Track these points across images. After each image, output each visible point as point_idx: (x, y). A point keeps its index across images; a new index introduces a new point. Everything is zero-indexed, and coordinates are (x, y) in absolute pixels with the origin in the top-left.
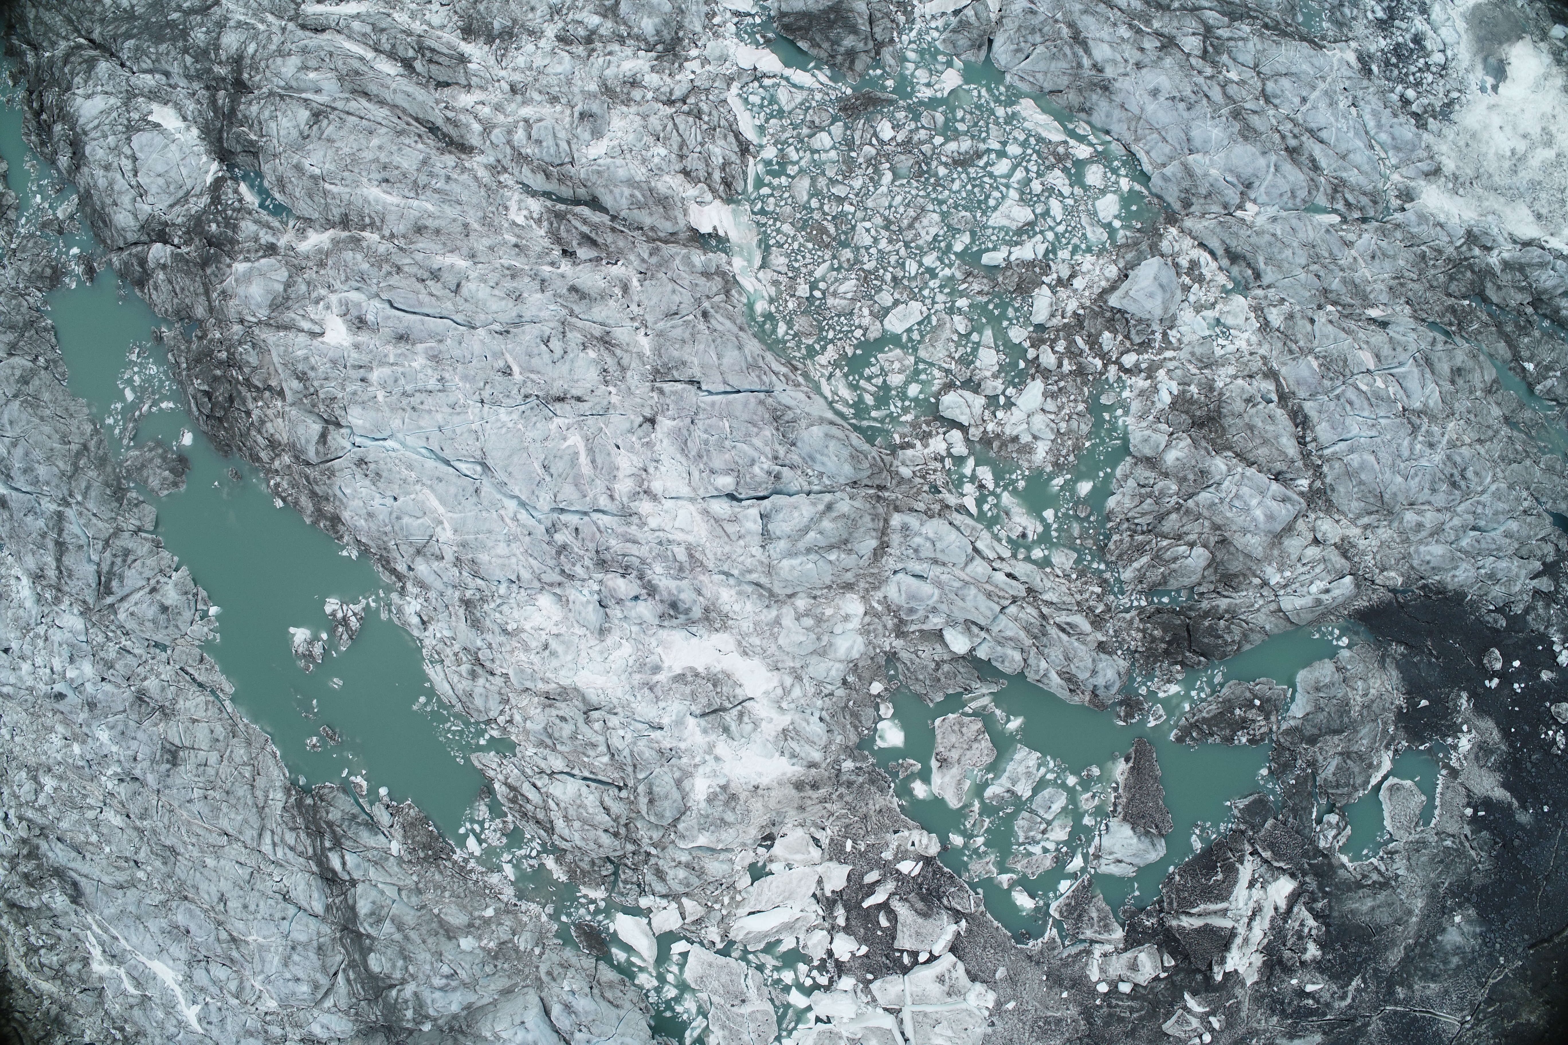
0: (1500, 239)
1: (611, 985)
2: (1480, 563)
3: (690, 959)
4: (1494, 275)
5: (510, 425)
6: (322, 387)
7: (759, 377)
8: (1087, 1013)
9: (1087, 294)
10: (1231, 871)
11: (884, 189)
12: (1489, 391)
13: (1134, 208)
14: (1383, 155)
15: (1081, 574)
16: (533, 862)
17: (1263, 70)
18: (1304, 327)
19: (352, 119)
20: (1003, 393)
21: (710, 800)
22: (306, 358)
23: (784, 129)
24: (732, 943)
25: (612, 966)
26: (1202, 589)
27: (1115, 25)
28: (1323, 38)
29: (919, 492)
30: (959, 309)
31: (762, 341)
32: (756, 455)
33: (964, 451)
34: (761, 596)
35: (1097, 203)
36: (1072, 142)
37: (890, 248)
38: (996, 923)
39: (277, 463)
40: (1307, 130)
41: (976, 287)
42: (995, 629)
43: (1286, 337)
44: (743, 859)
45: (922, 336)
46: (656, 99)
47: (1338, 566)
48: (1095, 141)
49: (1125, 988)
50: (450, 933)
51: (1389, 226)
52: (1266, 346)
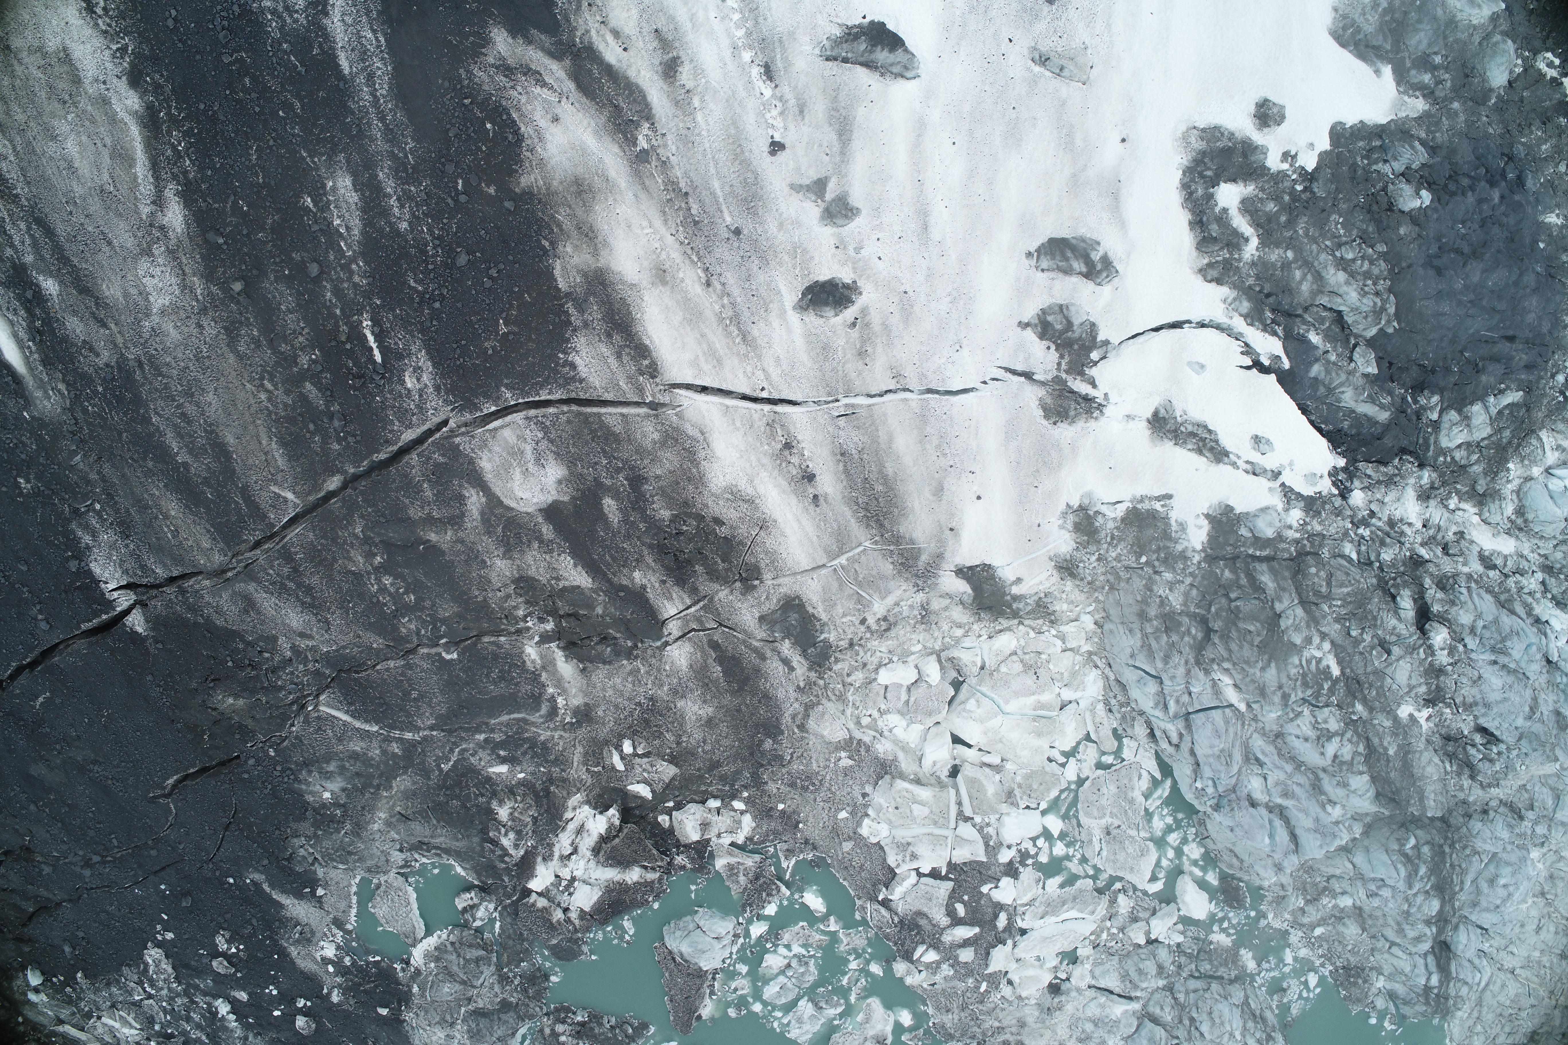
3: (1148, 876)
8: (757, 782)
38: (846, 884)
49: (714, 803)
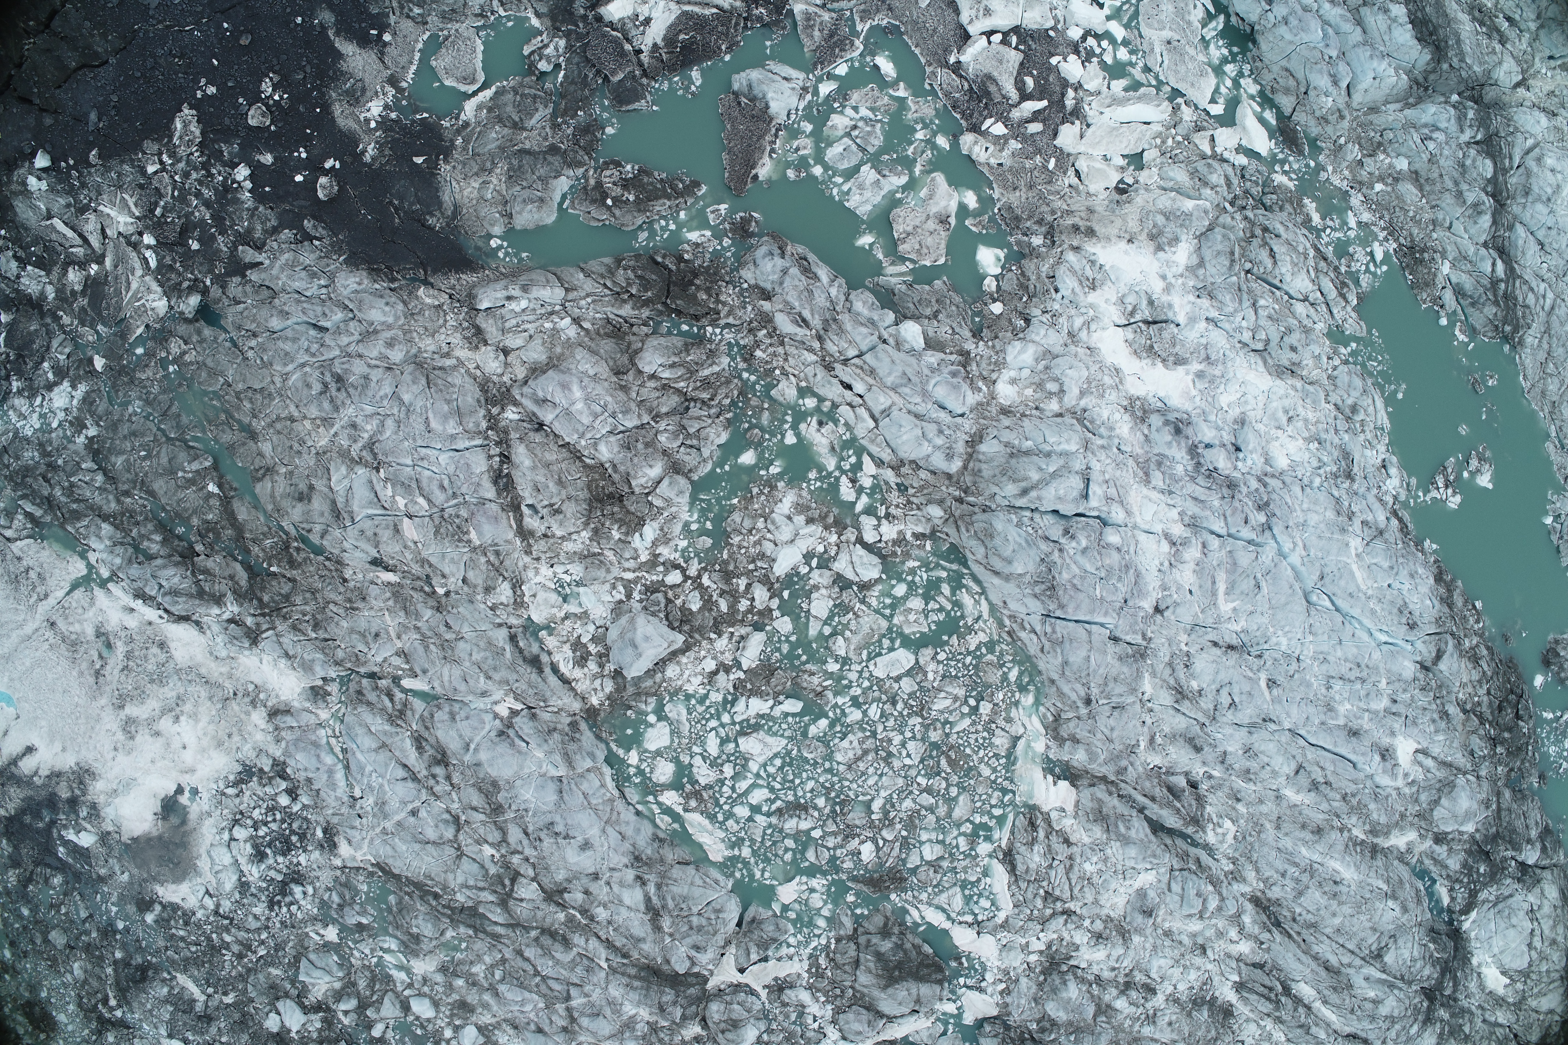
0: (216, 628)
1: (1287, 91)
2: (324, 291)
3: (1209, 96)
4: (235, 592)
5: (1280, 633)
6: (1430, 703)
7: (1054, 632)
9: (703, 653)
10: (670, 39)
11: (883, 794)
12: (269, 471)
13: (629, 732)
14: (333, 741)
15: (769, 372)
16: (1330, 223)
17: (453, 851)
18: (476, 576)
19: (1351, 946)
20: (811, 569)
21: (1176, 240)
22: (1437, 731)
23: (965, 870)
24: (1171, 99)
25: (1278, 109)
26: (645, 329)
27: (609, 923)
28: (371, 874)
29: (922, 488)
30: (837, 661)
31: (1034, 666)
32: (1079, 558)
33: (864, 519)
34: (1092, 422)
35: (667, 743)
36: (679, 809)
37: (891, 734)
38: (917, 51)
39: (1474, 642)
40: (419, 781)
41: (816, 680)
42: (875, 338)
43: (498, 569)
44: (1150, 177)
45: (880, 641)
46: (1081, 918)
47: (491, 321)
48: (654, 807)
50: (1415, 176)
51: (349, 665)
52: (521, 564)
